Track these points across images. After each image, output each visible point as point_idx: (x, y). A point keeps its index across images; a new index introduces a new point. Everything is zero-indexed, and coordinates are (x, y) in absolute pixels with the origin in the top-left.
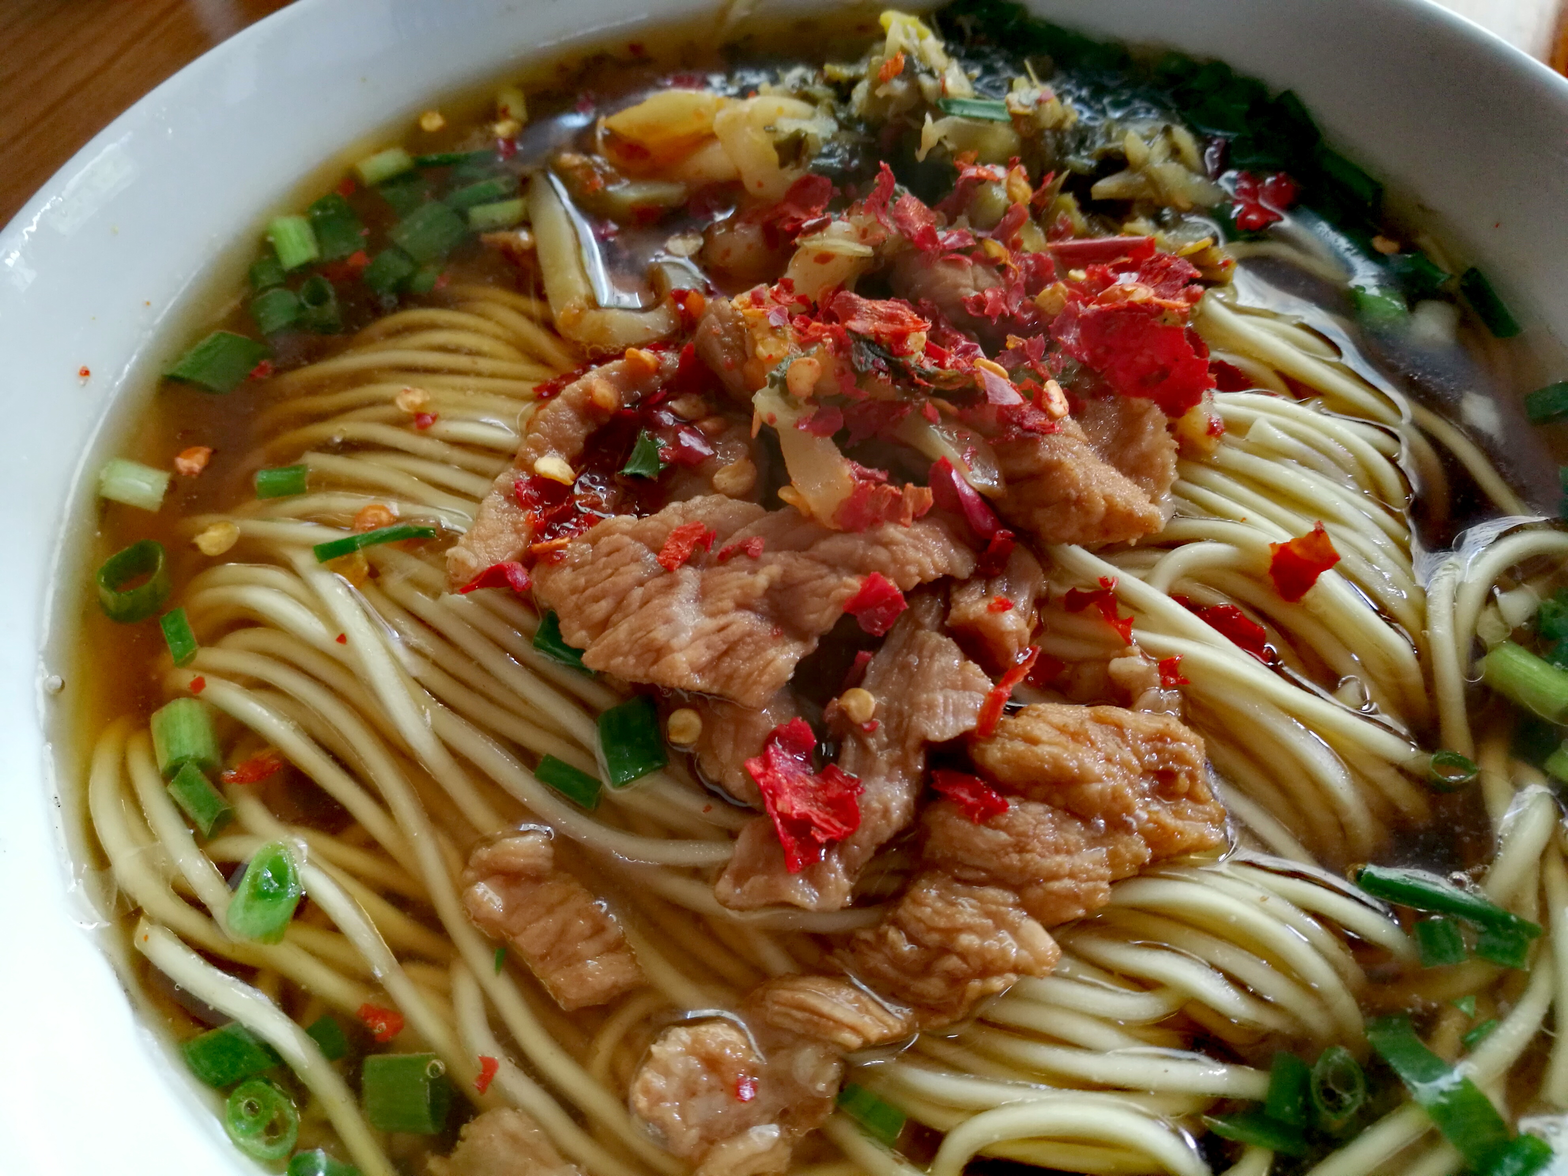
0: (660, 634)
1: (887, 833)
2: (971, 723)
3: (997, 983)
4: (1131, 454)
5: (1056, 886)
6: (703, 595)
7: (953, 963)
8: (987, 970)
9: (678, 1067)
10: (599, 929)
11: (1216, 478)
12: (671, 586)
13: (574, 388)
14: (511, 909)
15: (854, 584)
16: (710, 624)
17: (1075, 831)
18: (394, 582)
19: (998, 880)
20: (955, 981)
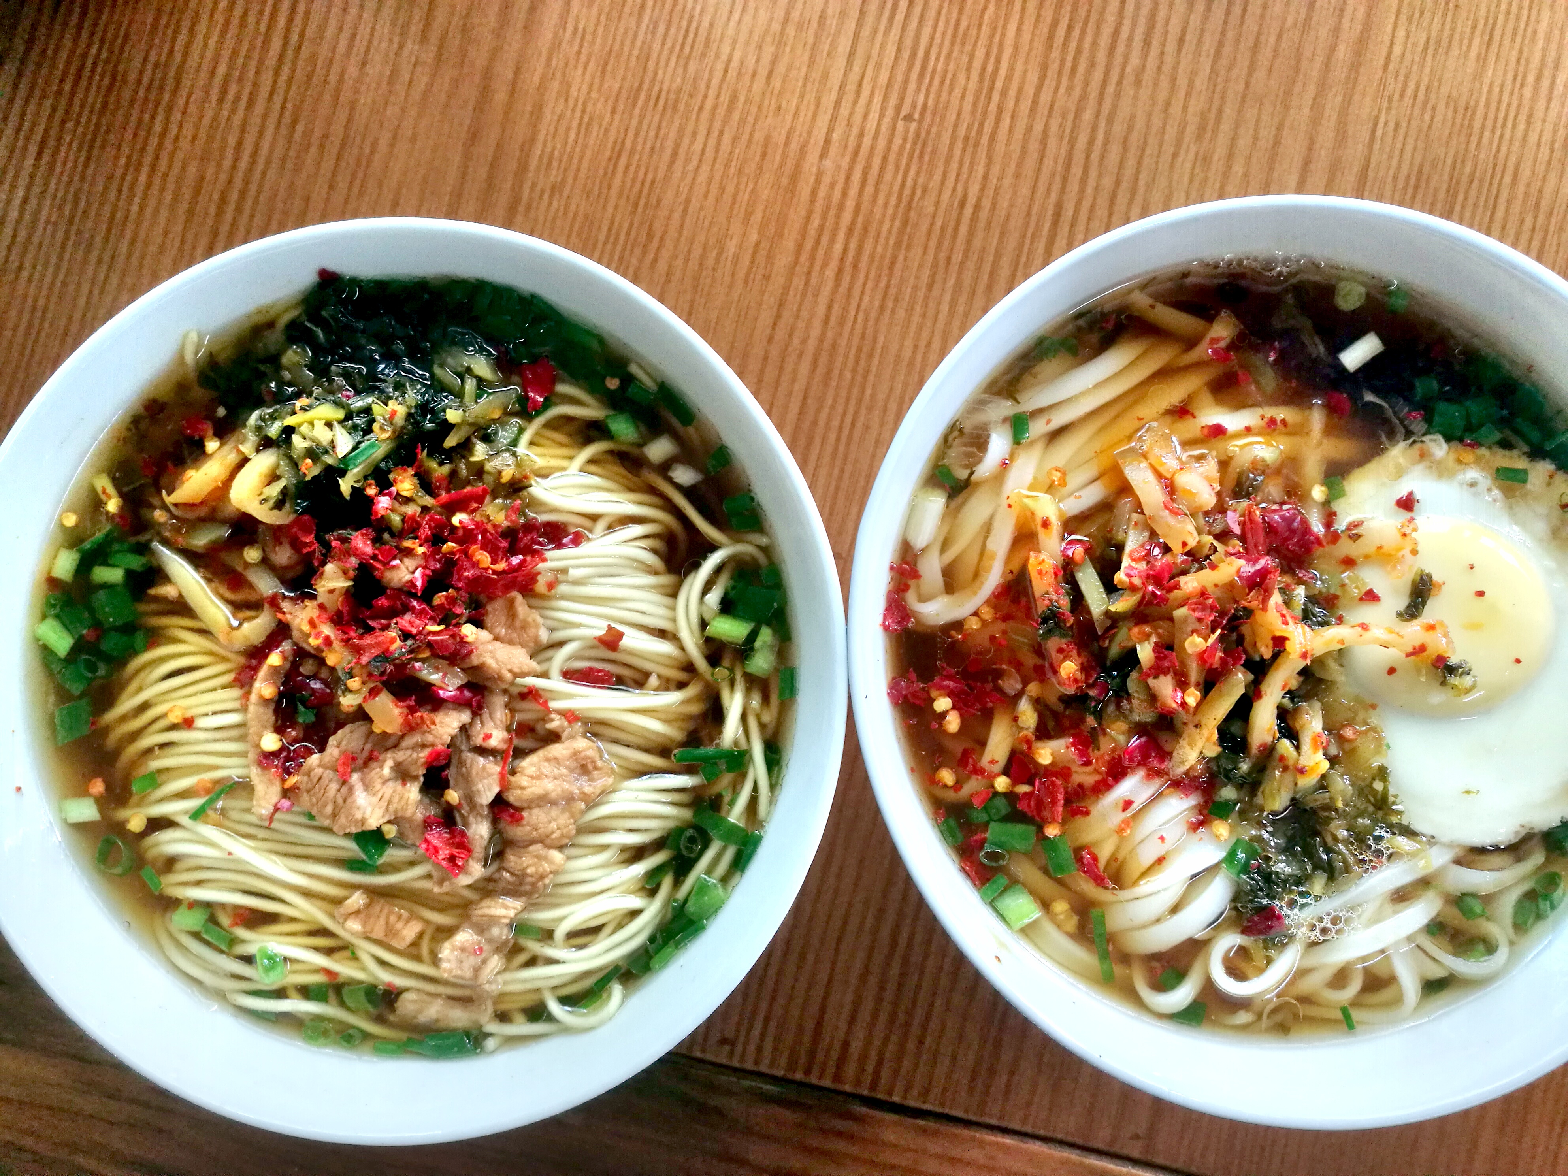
0: (358, 816)
1: (485, 842)
2: (496, 789)
3: (547, 881)
4: (518, 623)
5: (554, 836)
6: (367, 787)
7: (529, 879)
8: (542, 877)
9: (452, 958)
10: (400, 917)
11: (563, 604)
12: (351, 789)
13: (253, 697)
14: (364, 924)
15: (424, 754)
16: (375, 799)
17: (554, 812)
18: (235, 815)
19: (533, 842)
20: (533, 885)
